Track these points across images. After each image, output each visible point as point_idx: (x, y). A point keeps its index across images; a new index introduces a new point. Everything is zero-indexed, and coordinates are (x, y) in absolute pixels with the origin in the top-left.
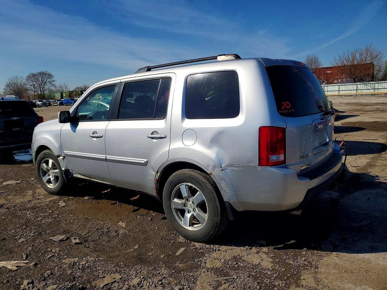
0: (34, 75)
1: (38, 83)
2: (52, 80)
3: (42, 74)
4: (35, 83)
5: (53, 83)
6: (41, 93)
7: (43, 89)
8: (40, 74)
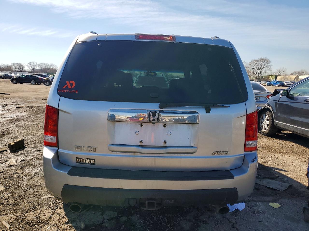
0: (256, 61)
1: (257, 67)
2: (269, 65)
3: (262, 60)
4: (255, 67)
5: (270, 67)
6: (258, 75)
7: (260, 72)
8: (260, 60)
